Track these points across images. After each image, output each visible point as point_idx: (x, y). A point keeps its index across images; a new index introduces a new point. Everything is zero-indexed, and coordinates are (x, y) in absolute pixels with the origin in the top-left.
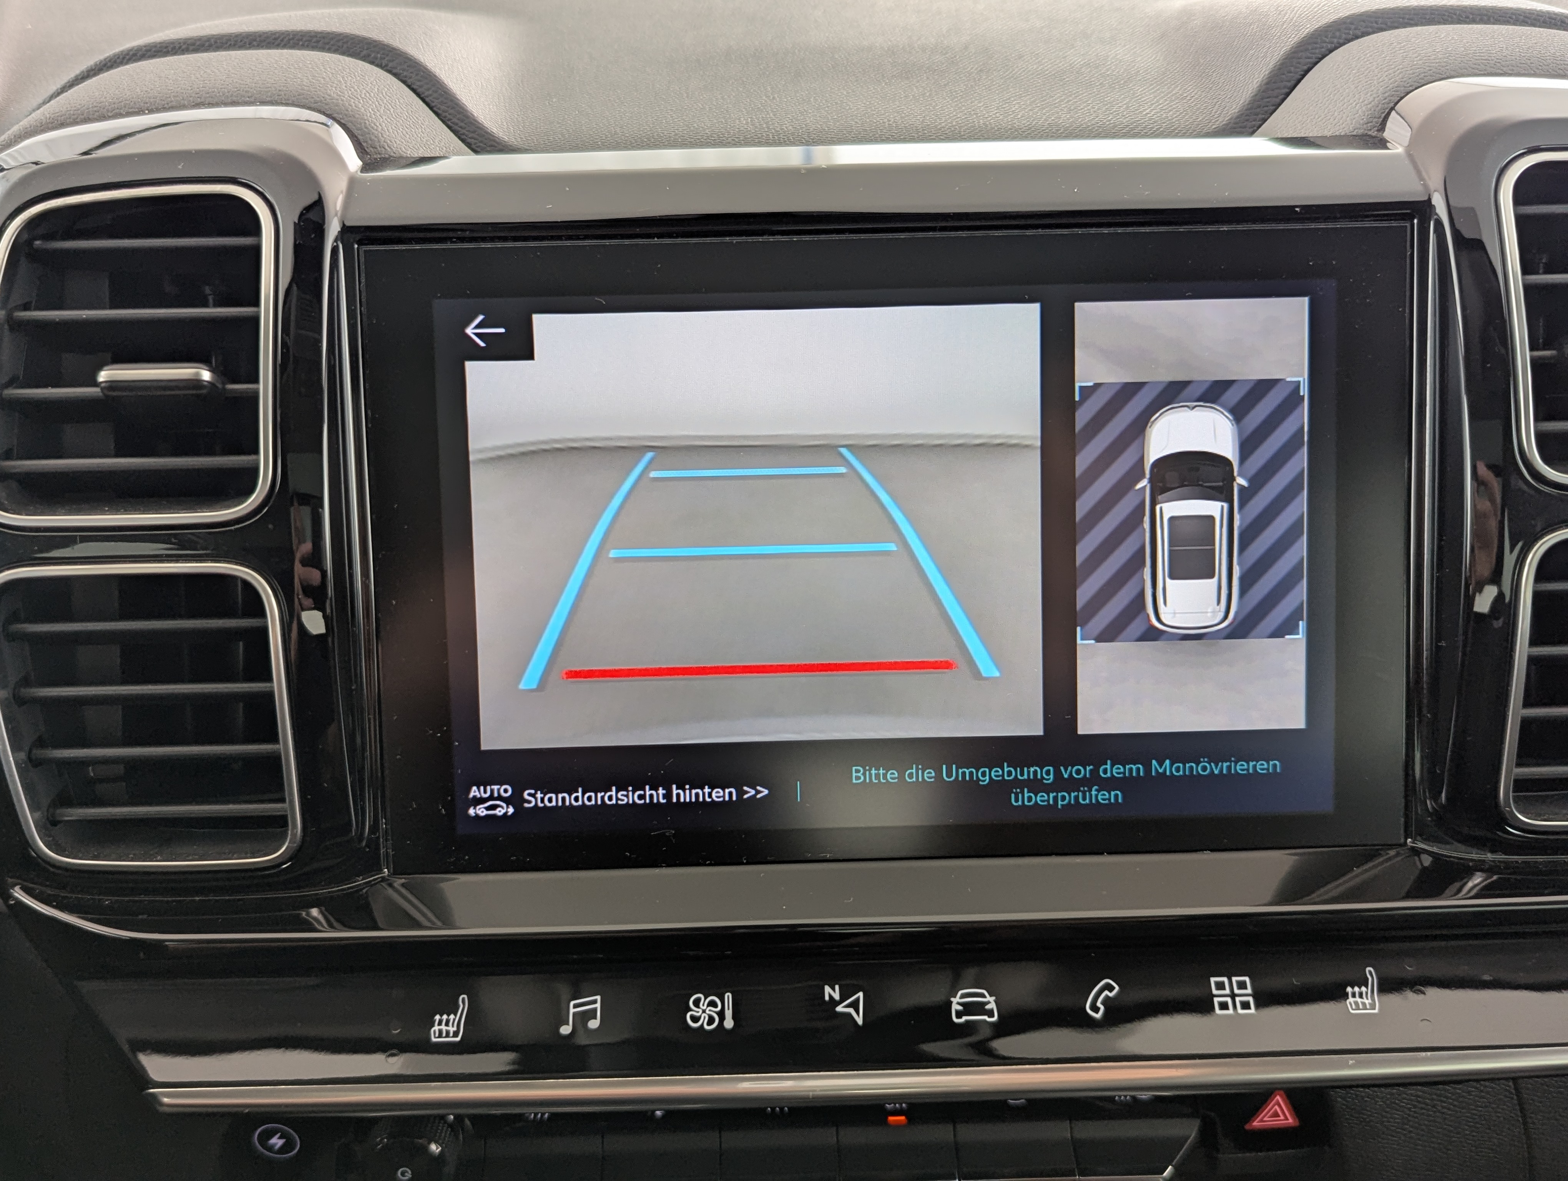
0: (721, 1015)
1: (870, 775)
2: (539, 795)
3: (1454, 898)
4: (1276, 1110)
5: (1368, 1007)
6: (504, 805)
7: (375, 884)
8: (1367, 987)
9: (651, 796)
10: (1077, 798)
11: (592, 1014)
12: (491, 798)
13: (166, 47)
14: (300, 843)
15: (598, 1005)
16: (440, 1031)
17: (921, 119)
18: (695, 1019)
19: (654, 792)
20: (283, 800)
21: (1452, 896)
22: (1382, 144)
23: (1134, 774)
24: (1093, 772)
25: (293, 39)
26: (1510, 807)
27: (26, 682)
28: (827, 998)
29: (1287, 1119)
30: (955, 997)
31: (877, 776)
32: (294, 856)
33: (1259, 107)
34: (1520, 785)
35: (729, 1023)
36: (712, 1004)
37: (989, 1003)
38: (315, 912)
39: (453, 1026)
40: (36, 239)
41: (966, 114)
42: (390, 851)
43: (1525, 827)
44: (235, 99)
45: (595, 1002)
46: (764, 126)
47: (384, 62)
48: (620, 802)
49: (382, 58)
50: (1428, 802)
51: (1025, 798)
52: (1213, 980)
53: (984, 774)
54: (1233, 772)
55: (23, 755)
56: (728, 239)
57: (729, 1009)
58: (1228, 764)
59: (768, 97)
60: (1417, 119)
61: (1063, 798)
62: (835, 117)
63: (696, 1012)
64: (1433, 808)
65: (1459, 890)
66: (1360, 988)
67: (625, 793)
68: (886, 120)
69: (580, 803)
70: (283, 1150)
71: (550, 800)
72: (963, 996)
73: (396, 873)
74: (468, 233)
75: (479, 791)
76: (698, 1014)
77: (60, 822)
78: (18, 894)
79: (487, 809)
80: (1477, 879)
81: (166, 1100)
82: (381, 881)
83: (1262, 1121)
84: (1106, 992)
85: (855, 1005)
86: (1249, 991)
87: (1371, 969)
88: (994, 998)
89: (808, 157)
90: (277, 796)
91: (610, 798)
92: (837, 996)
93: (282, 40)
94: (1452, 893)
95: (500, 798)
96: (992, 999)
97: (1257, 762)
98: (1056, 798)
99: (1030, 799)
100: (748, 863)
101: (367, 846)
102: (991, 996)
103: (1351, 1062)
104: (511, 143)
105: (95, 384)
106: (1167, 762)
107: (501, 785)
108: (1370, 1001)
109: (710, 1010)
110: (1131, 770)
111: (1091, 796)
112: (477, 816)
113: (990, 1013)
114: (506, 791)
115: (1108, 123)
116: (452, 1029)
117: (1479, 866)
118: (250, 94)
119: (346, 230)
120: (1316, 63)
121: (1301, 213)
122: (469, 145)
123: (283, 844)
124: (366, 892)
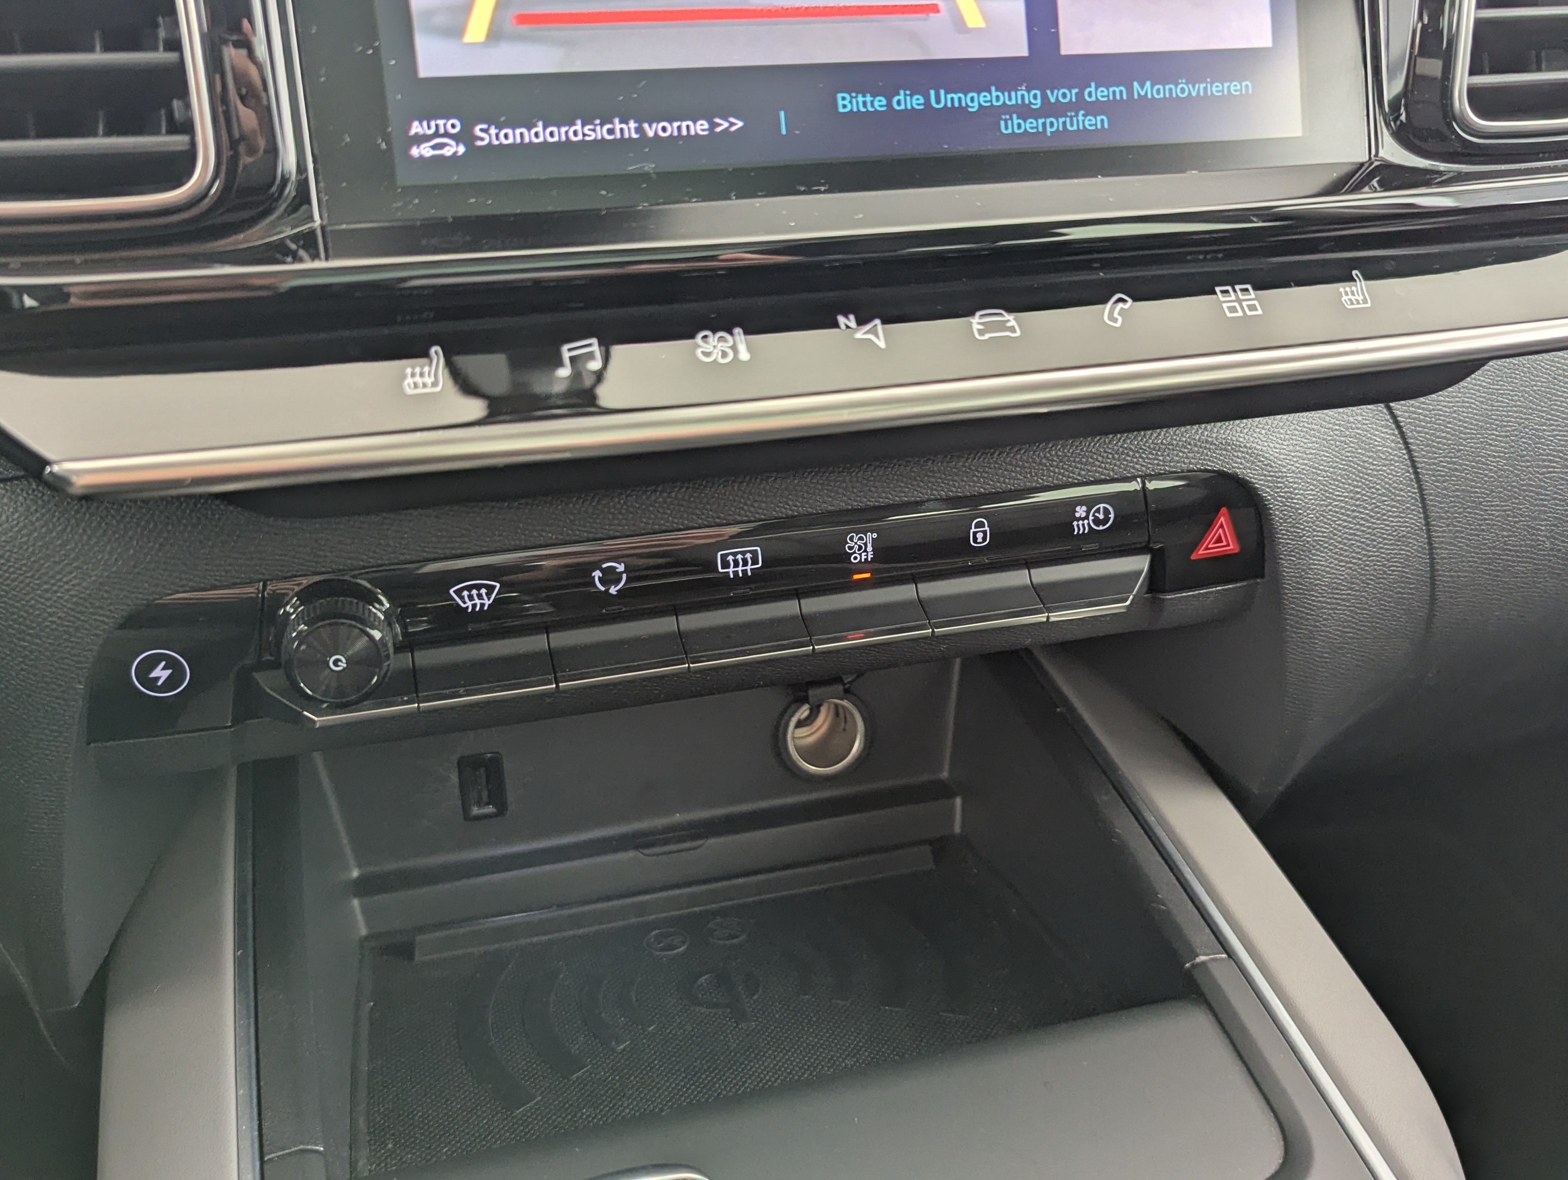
0: (734, 348)
1: (857, 103)
2: (493, 131)
6: (453, 143)
9: (622, 130)
10: (1064, 123)
12: (437, 134)
18: (707, 355)
19: (624, 126)
23: (1118, 97)
24: (1080, 95)
31: (865, 103)
34: (1474, 92)
35: (744, 356)
36: (723, 339)
48: (587, 138)
51: (1011, 126)
52: (1218, 289)
53: (972, 100)
54: (1209, 93)
57: (741, 342)
58: (1204, 85)
61: (1052, 124)
63: (705, 348)
67: (591, 127)
69: (541, 139)
71: (506, 136)
75: (422, 126)
76: (709, 350)
79: (434, 147)
91: (575, 133)
95: (446, 135)
97: (1231, 83)
98: (1044, 124)
99: (1019, 126)
106: (1148, 84)
107: (448, 119)
109: (721, 346)
110: (1114, 92)
111: (1078, 121)
112: (421, 157)
114: (453, 126)
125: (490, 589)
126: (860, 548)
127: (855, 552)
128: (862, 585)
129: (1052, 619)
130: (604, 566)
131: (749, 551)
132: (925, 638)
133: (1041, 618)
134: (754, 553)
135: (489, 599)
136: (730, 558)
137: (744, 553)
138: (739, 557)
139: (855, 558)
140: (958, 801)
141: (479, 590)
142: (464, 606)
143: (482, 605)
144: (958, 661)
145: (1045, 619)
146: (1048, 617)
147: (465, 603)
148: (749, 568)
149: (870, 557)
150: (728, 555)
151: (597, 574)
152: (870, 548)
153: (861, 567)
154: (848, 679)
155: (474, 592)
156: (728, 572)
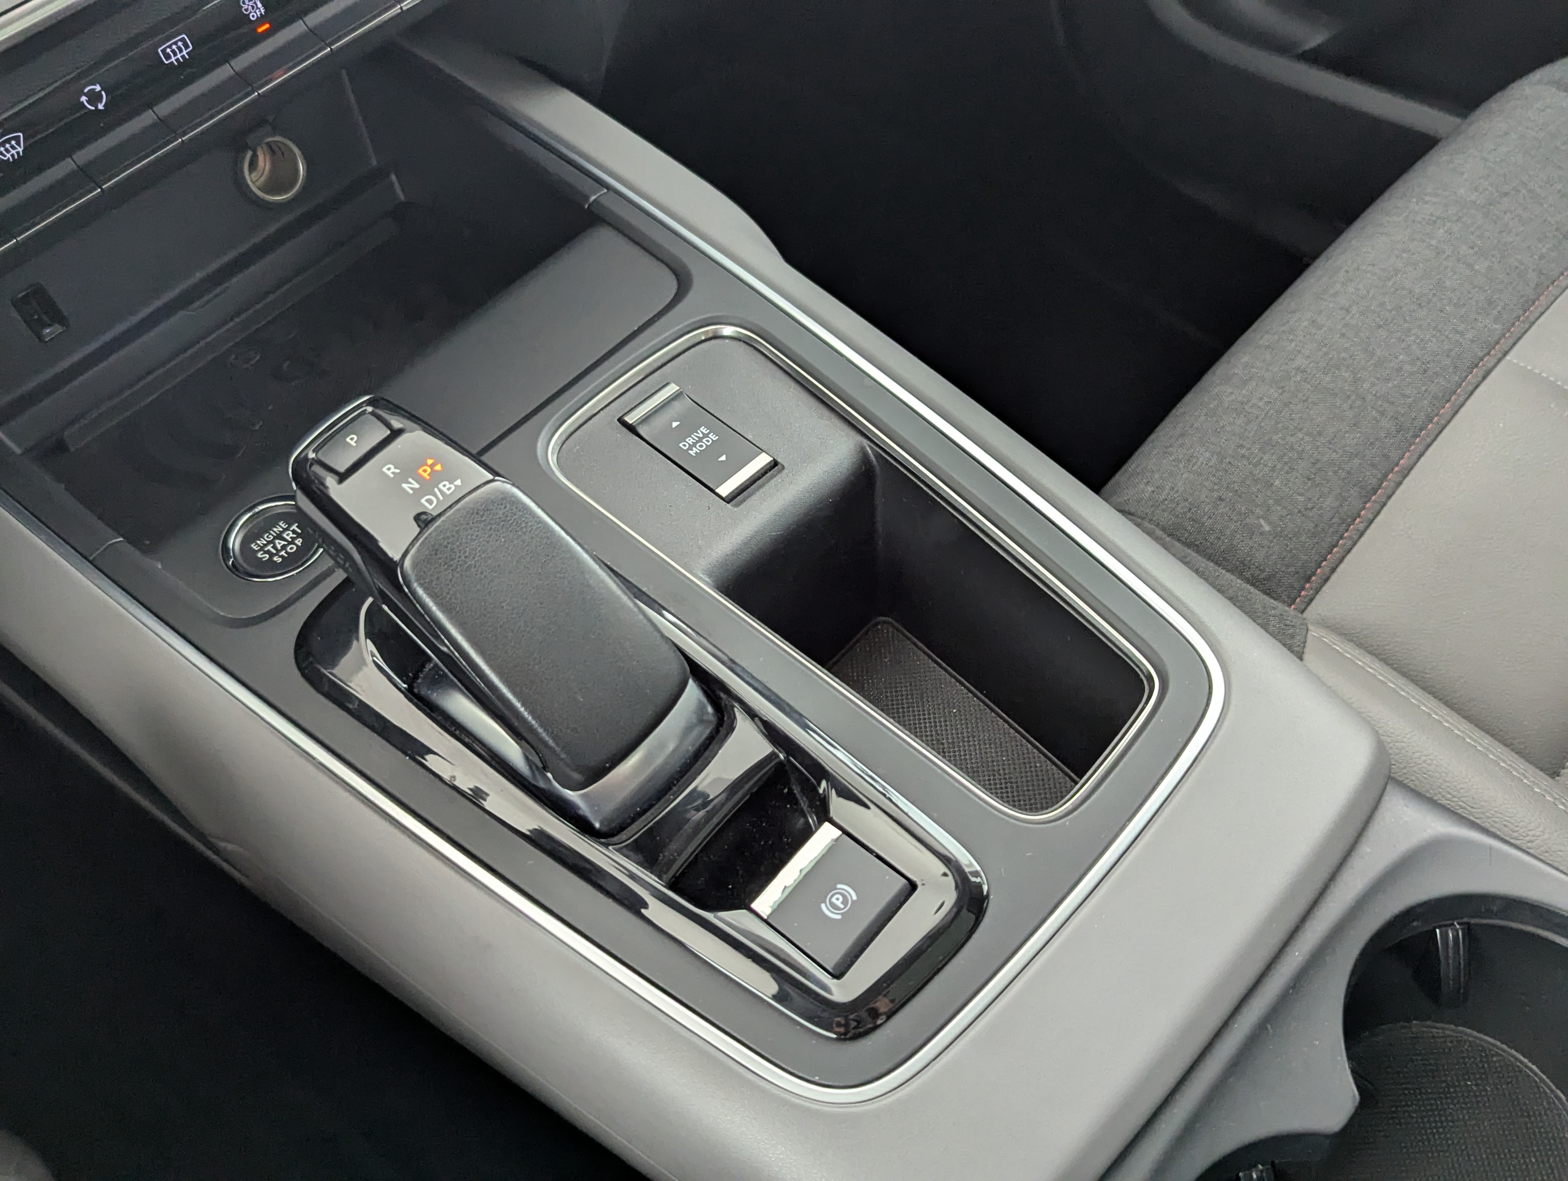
125: (17, 139)
126: (253, 7)
127: (251, 12)
128: (268, 34)
129: (404, 8)
130: (86, 91)
131: (180, 40)
132: (326, 57)
133: (396, 10)
134: (183, 40)
135: (20, 147)
136: (168, 50)
137: (175, 43)
138: (174, 47)
139: (253, 16)
140: (393, 177)
141: (10, 143)
142: (6, 159)
143: (18, 153)
144: (344, 72)
145: (400, 11)
146: (401, 8)
147: (5, 156)
148: (184, 53)
149: (263, 11)
150: (165, 49)
151: (84, 99)
152: (260, 5)
153: (261, 20)
154: (270, 118)
155: (8, 146)
156: (172, 62)
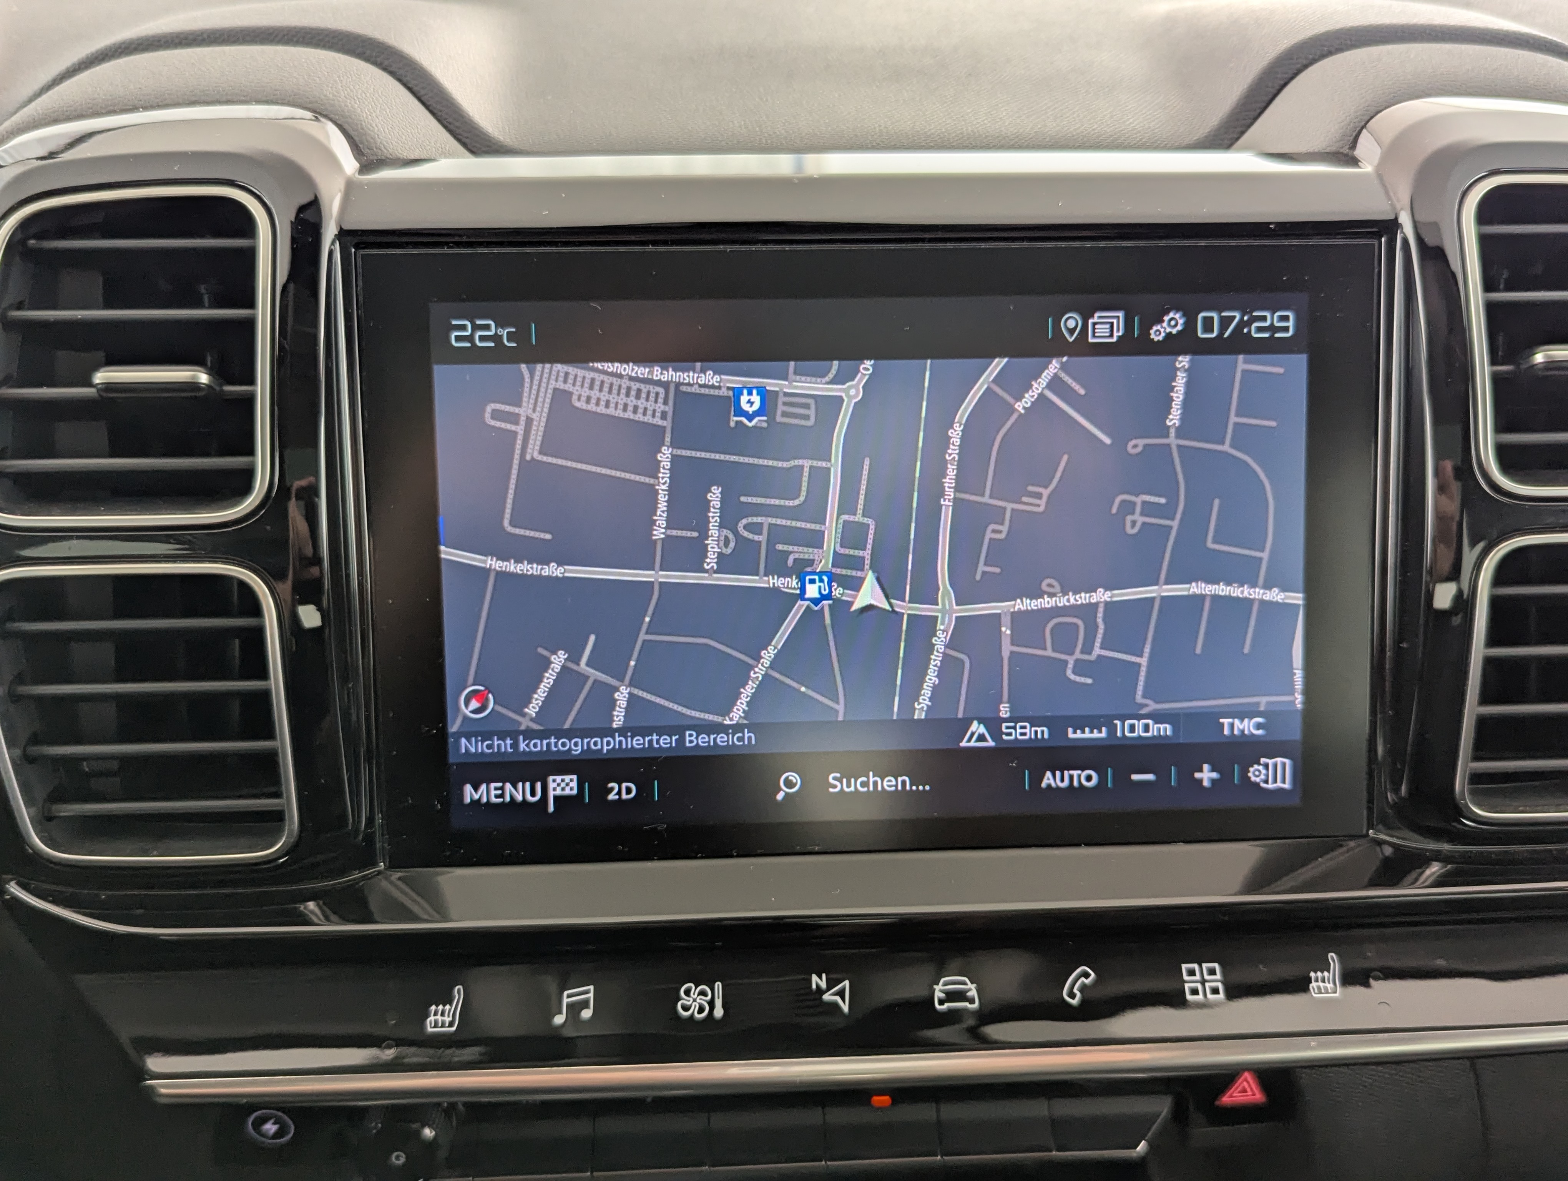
0: (711, 1004)
3: (1412, 886)
4: (1244, 1087)
5: (1330, 991)
7: (372, 877)
8: (1329, 971)
11: (585, 1004)
13: (159, 41)
14: (297, 839)
15: (591, 995)
16: (436, 1022)
17: (911, 126)
18: (686, 1008)
20: (278, 795)
21: (1410, 885)
22: (1354, 162)
25: (287, 34)
26: (1465, 799)
27: (20, 679)
28: (814, 986)
29: (1254, 1095)
30: (938, 984)
32: (289, 851)
33: (1237, 120)
34: (1476, 778)
35: (719, 1012)
36: (703, 993)
37: (970, 990)
38: (311, 905)
39: (449, 1016)
40: (30, 238)
41: (954, 120)
42: (386, 845)
43: (1479, 819)
44: (229, 98)
45: (587, 992)
46: (757, 129)
47: (379, 60)
49: (376, 57)
50: (1389, 794)
52: (1184, 966)
55: (18, 752)
56: (722, 247)
57: (719, 998)
59: (761, 99)
60: (1388, 137)
62: (827, 121)
63: (685, 1000)
64: (1394, 800)
65: (1416, 880)
66: (1322, 972)
68: (877, 125)
70: (279, 1134)
72: (945, 984)
73: (393, 865)
74: (465, 237)
76: (689, 1003)
77: (55, 817)
78: (14, 889)
80: (1434, 869)
81: (163, 1091)
82: (378, 875)
83: (1231, 1096)
84: (1083, 979)
85: (841, 994)
86: (1218, 976)
87: (1333, 954)
88: (975, 985)
89: (799, 166)
90: (273, 789)
92: (823, 985)
93: (276, 36)
94: (1409, 883)
96: (973, 987)
100: (738, 856)
101: (364, 840)
102: (972, 983)
103: (1313, 1044)
104: (506, 144)
105: (90, 385)
108: (1331, 985)
109: (701, 999)
113: (972, 1001)
115: (1092, 133)
116: (447, 1019)
117: (1437, 856)
118: (245, 94)
119: (343, 235)
120: (1292, 78)
121: (1274, 230)
122: (464, 145)
123: (280, 838)
124: (363, 885)
